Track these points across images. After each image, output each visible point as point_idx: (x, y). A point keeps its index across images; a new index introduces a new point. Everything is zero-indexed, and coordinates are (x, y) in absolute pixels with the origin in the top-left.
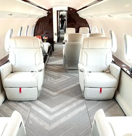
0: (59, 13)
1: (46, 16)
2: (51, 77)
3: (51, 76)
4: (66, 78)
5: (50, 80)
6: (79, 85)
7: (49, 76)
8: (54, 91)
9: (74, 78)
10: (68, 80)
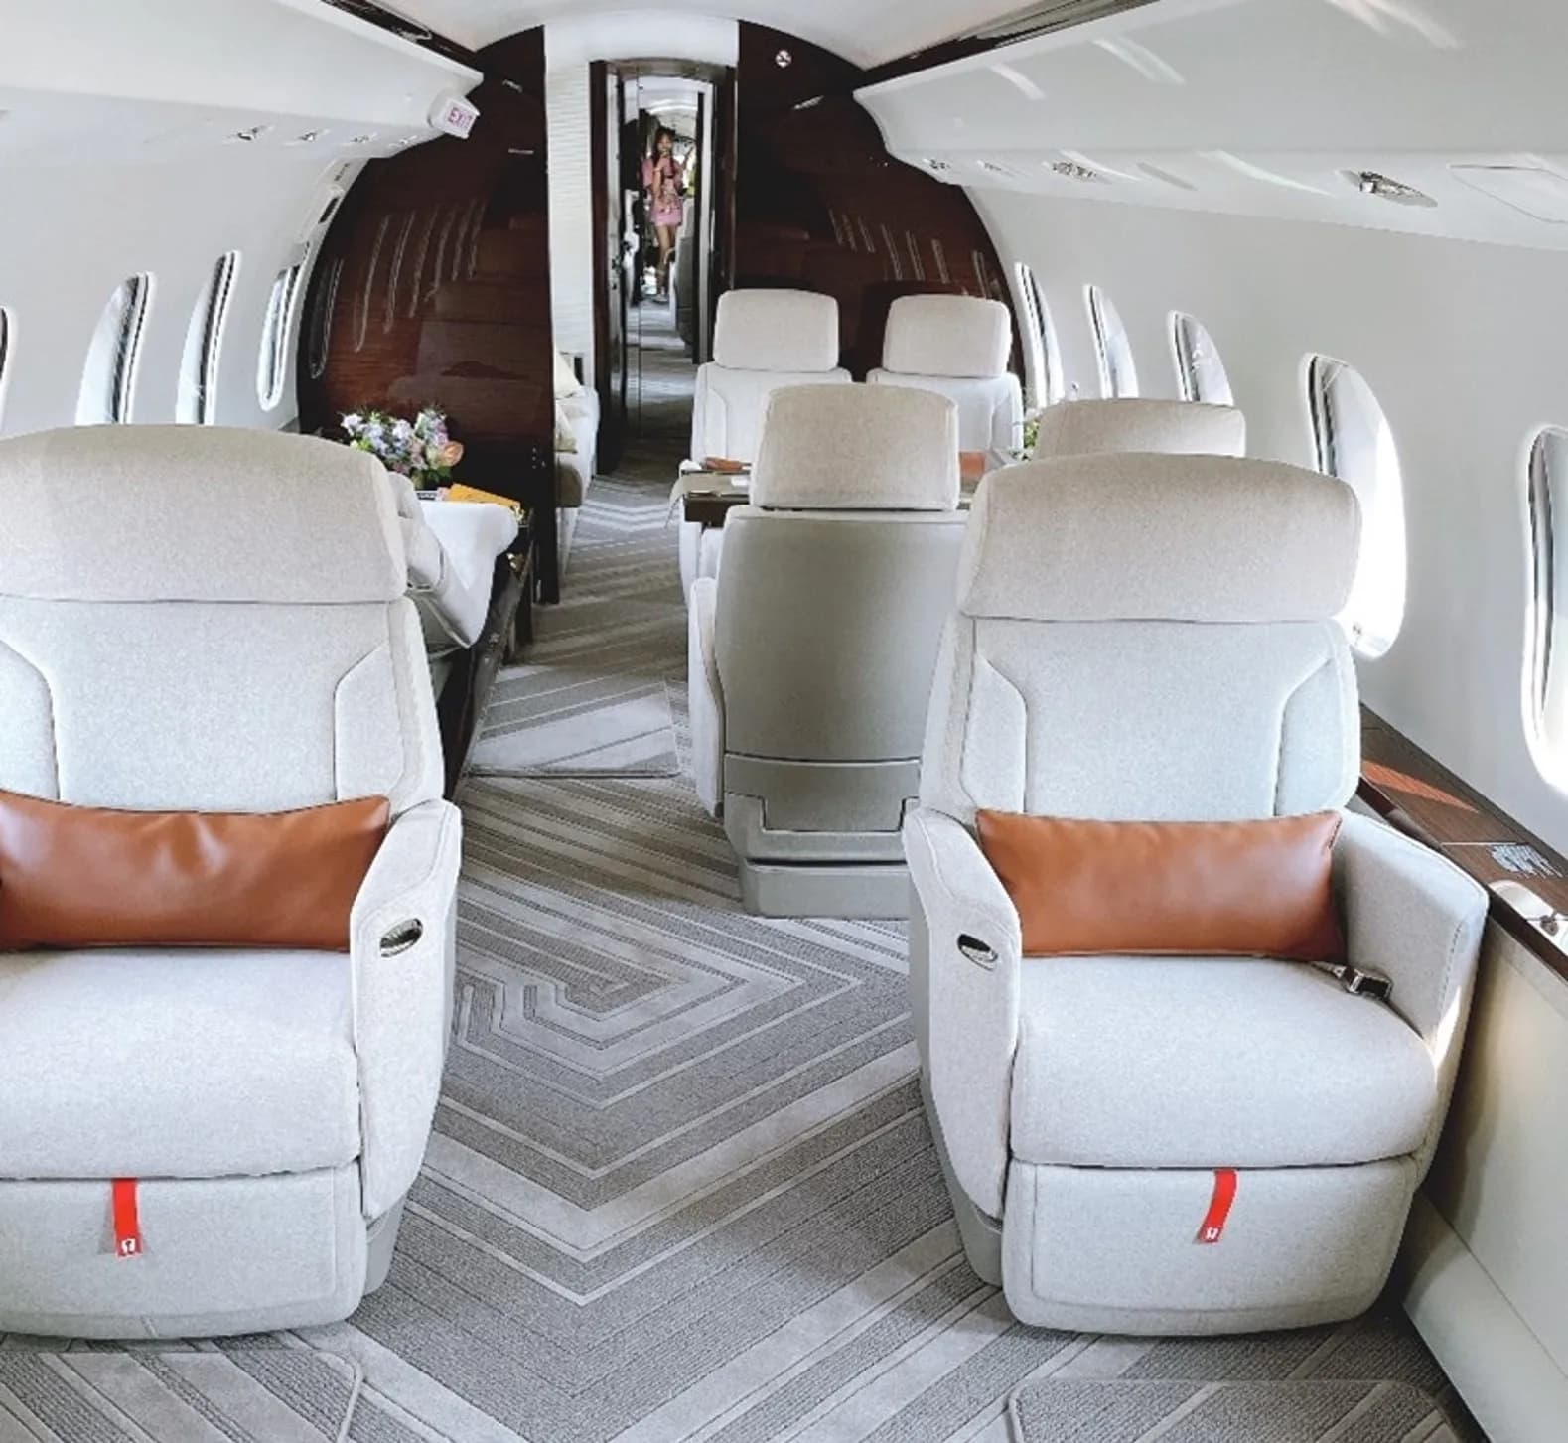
0: (620, 88)
1: (463, 133)
2: (536, 977)
3: (535, 962)
4: (737, 982)
5: (531, 1015)
6: (915, 1094)
7: (508, 954)
8: (587, 1197)
9: (838, 983)
10: (760, 1014)
